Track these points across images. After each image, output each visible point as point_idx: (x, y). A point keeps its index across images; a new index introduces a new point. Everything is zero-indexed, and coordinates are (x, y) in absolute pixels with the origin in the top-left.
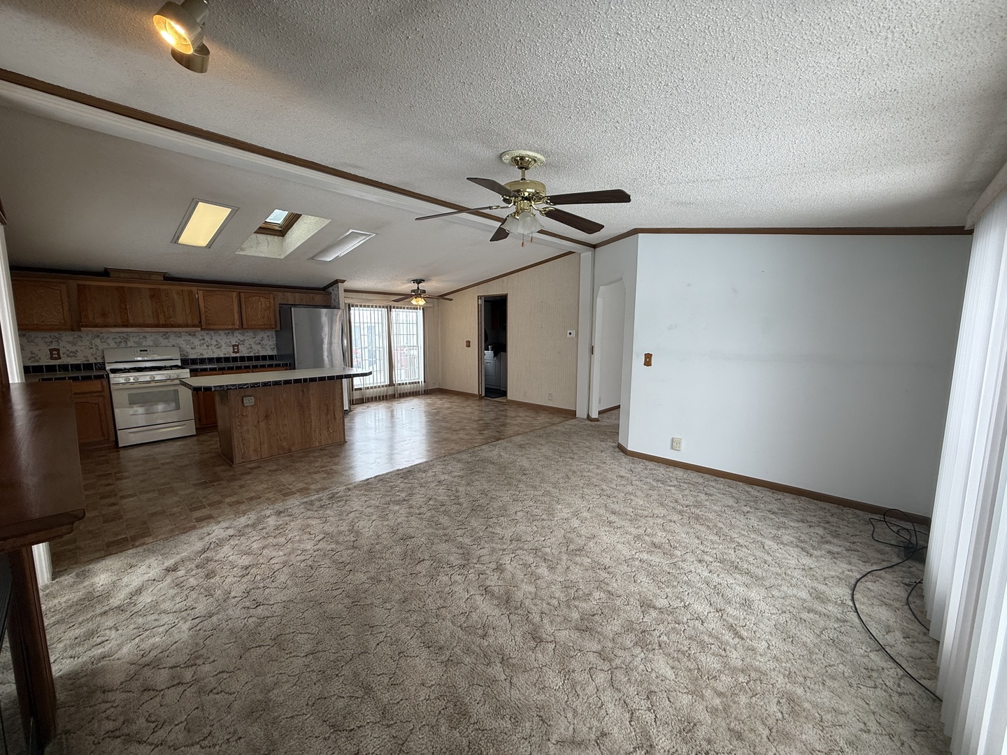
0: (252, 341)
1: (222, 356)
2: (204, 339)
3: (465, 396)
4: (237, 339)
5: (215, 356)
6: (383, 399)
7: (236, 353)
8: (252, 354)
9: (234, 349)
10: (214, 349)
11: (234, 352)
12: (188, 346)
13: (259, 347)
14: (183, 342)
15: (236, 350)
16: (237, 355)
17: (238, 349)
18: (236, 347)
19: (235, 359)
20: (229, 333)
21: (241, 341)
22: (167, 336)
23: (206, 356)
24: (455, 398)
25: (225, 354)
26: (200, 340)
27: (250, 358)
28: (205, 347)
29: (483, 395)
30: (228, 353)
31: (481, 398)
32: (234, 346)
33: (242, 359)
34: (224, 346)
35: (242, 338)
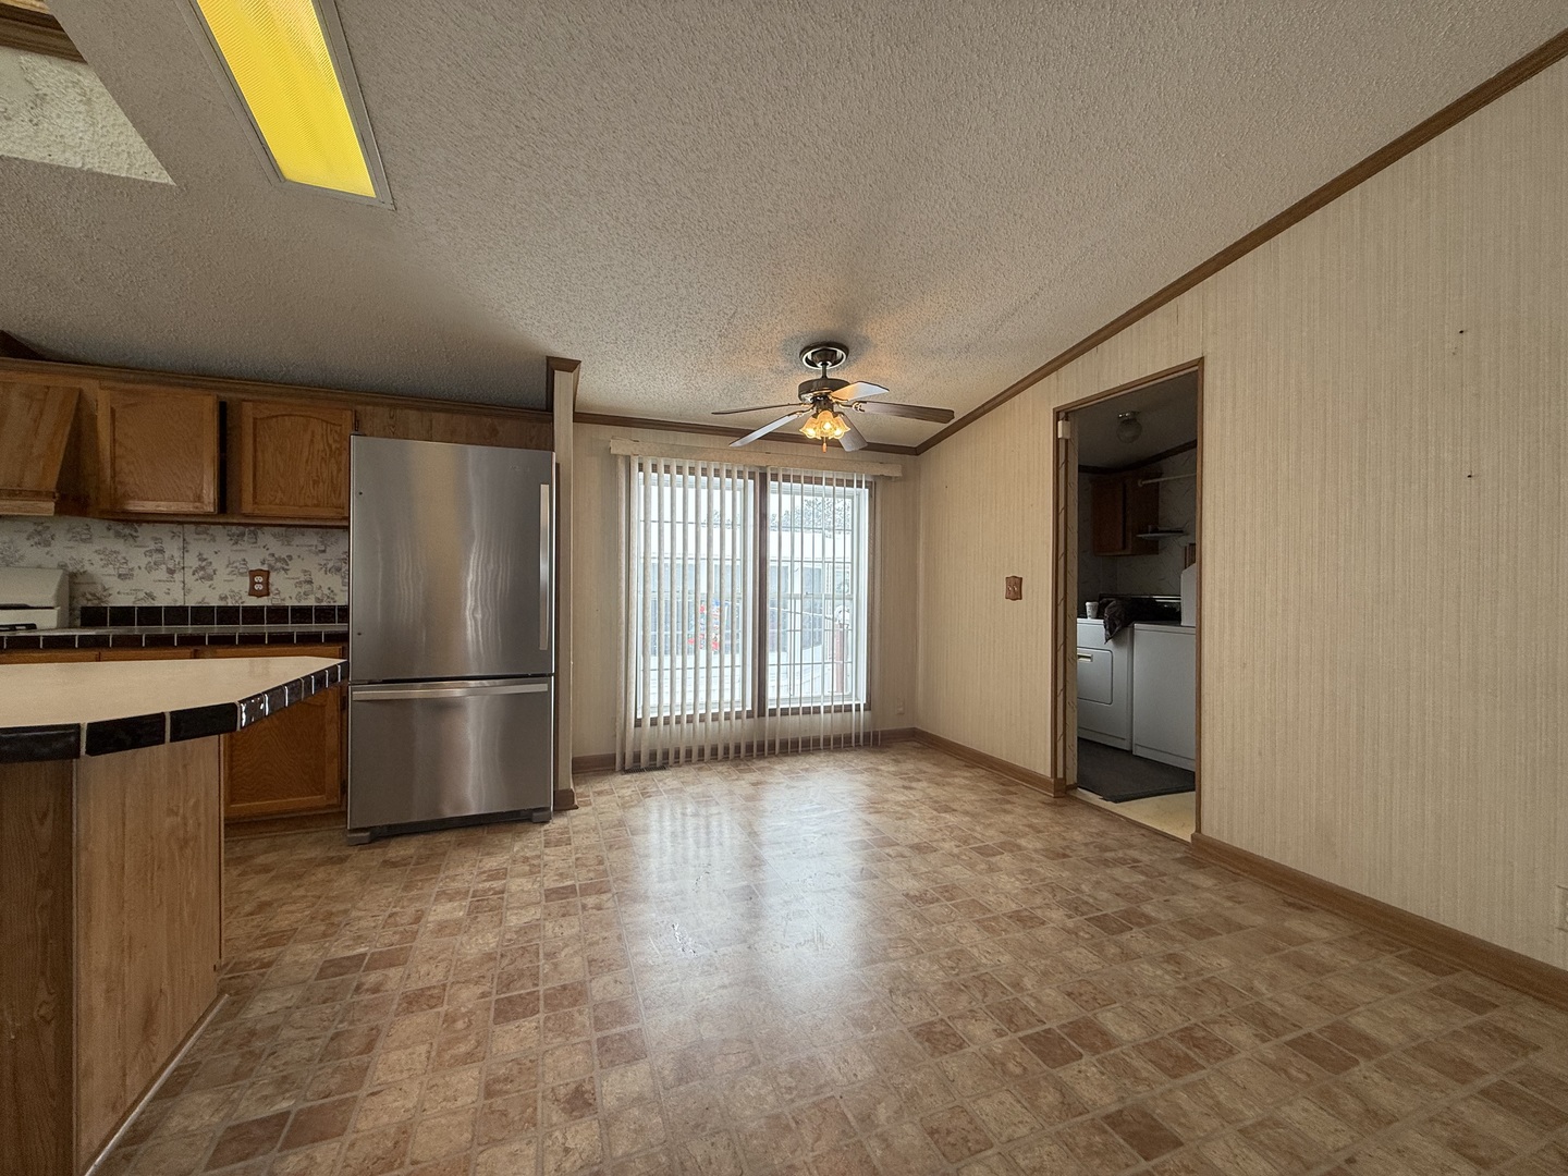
0: (312, 563)
1: (215, 603)
2: (161, 551)
3: (1004, 774)
4: (265, 554)
5: (191, 602)
6: (726, 757)
7: (259, 595)
8: (311, 602)
9: (253, 583)
10: (190, 579)
11: (253, 592)
12: (110, 570)
13: (335, 582)
14: (96, 558)
15: (258, 587)
16: (264, 602)
17: (267, 584)
18: (261, 580)
19: (253, 614)
20: (243, 534)
21: (279, 560)
22: (47, 535)
23: (162, 601)
24: (962, 777)
25: (223, 598)
26: (149, 553)
27: (302, 614)
28: (162, 573)
29: (1072, 779)
30: (234, 594)
31: (1062, 792)
32: (253, 574)
33: (278, 613)
34: (223, 573)
35: (282, 552)
